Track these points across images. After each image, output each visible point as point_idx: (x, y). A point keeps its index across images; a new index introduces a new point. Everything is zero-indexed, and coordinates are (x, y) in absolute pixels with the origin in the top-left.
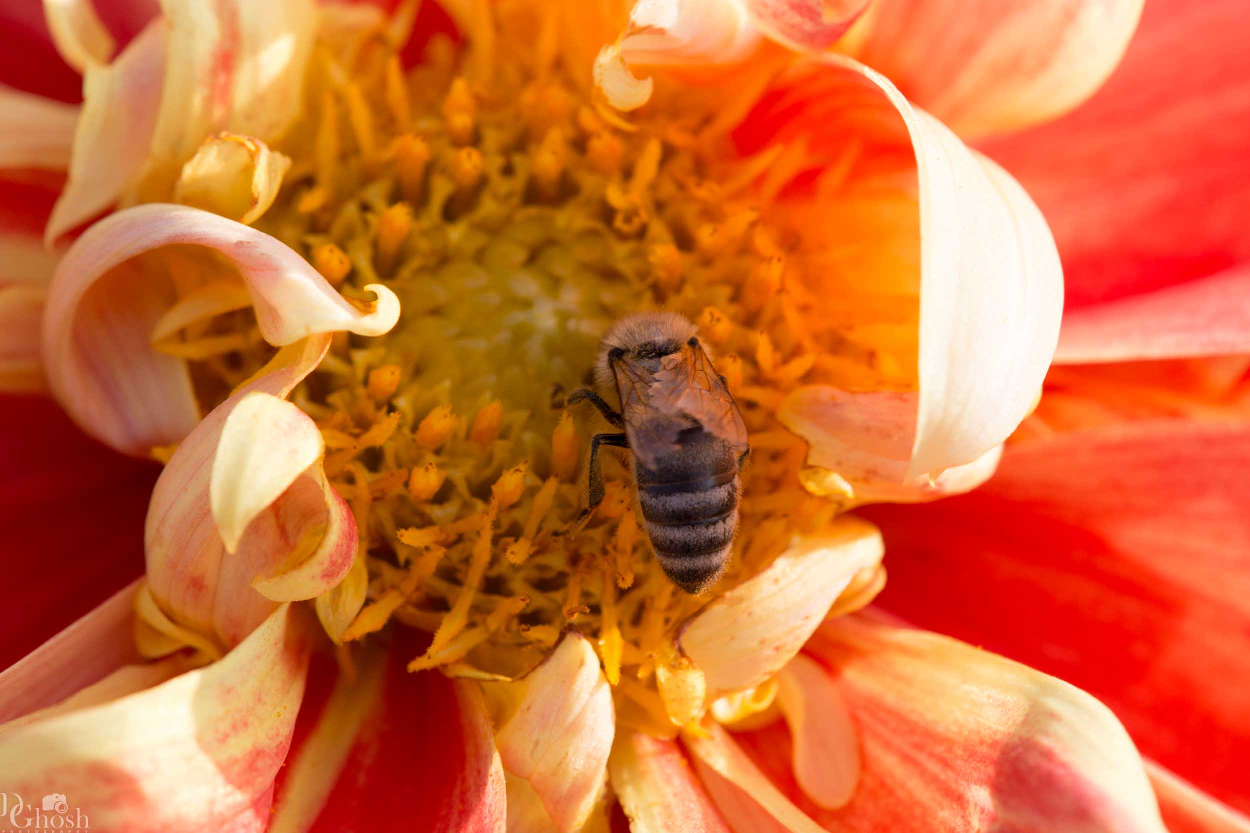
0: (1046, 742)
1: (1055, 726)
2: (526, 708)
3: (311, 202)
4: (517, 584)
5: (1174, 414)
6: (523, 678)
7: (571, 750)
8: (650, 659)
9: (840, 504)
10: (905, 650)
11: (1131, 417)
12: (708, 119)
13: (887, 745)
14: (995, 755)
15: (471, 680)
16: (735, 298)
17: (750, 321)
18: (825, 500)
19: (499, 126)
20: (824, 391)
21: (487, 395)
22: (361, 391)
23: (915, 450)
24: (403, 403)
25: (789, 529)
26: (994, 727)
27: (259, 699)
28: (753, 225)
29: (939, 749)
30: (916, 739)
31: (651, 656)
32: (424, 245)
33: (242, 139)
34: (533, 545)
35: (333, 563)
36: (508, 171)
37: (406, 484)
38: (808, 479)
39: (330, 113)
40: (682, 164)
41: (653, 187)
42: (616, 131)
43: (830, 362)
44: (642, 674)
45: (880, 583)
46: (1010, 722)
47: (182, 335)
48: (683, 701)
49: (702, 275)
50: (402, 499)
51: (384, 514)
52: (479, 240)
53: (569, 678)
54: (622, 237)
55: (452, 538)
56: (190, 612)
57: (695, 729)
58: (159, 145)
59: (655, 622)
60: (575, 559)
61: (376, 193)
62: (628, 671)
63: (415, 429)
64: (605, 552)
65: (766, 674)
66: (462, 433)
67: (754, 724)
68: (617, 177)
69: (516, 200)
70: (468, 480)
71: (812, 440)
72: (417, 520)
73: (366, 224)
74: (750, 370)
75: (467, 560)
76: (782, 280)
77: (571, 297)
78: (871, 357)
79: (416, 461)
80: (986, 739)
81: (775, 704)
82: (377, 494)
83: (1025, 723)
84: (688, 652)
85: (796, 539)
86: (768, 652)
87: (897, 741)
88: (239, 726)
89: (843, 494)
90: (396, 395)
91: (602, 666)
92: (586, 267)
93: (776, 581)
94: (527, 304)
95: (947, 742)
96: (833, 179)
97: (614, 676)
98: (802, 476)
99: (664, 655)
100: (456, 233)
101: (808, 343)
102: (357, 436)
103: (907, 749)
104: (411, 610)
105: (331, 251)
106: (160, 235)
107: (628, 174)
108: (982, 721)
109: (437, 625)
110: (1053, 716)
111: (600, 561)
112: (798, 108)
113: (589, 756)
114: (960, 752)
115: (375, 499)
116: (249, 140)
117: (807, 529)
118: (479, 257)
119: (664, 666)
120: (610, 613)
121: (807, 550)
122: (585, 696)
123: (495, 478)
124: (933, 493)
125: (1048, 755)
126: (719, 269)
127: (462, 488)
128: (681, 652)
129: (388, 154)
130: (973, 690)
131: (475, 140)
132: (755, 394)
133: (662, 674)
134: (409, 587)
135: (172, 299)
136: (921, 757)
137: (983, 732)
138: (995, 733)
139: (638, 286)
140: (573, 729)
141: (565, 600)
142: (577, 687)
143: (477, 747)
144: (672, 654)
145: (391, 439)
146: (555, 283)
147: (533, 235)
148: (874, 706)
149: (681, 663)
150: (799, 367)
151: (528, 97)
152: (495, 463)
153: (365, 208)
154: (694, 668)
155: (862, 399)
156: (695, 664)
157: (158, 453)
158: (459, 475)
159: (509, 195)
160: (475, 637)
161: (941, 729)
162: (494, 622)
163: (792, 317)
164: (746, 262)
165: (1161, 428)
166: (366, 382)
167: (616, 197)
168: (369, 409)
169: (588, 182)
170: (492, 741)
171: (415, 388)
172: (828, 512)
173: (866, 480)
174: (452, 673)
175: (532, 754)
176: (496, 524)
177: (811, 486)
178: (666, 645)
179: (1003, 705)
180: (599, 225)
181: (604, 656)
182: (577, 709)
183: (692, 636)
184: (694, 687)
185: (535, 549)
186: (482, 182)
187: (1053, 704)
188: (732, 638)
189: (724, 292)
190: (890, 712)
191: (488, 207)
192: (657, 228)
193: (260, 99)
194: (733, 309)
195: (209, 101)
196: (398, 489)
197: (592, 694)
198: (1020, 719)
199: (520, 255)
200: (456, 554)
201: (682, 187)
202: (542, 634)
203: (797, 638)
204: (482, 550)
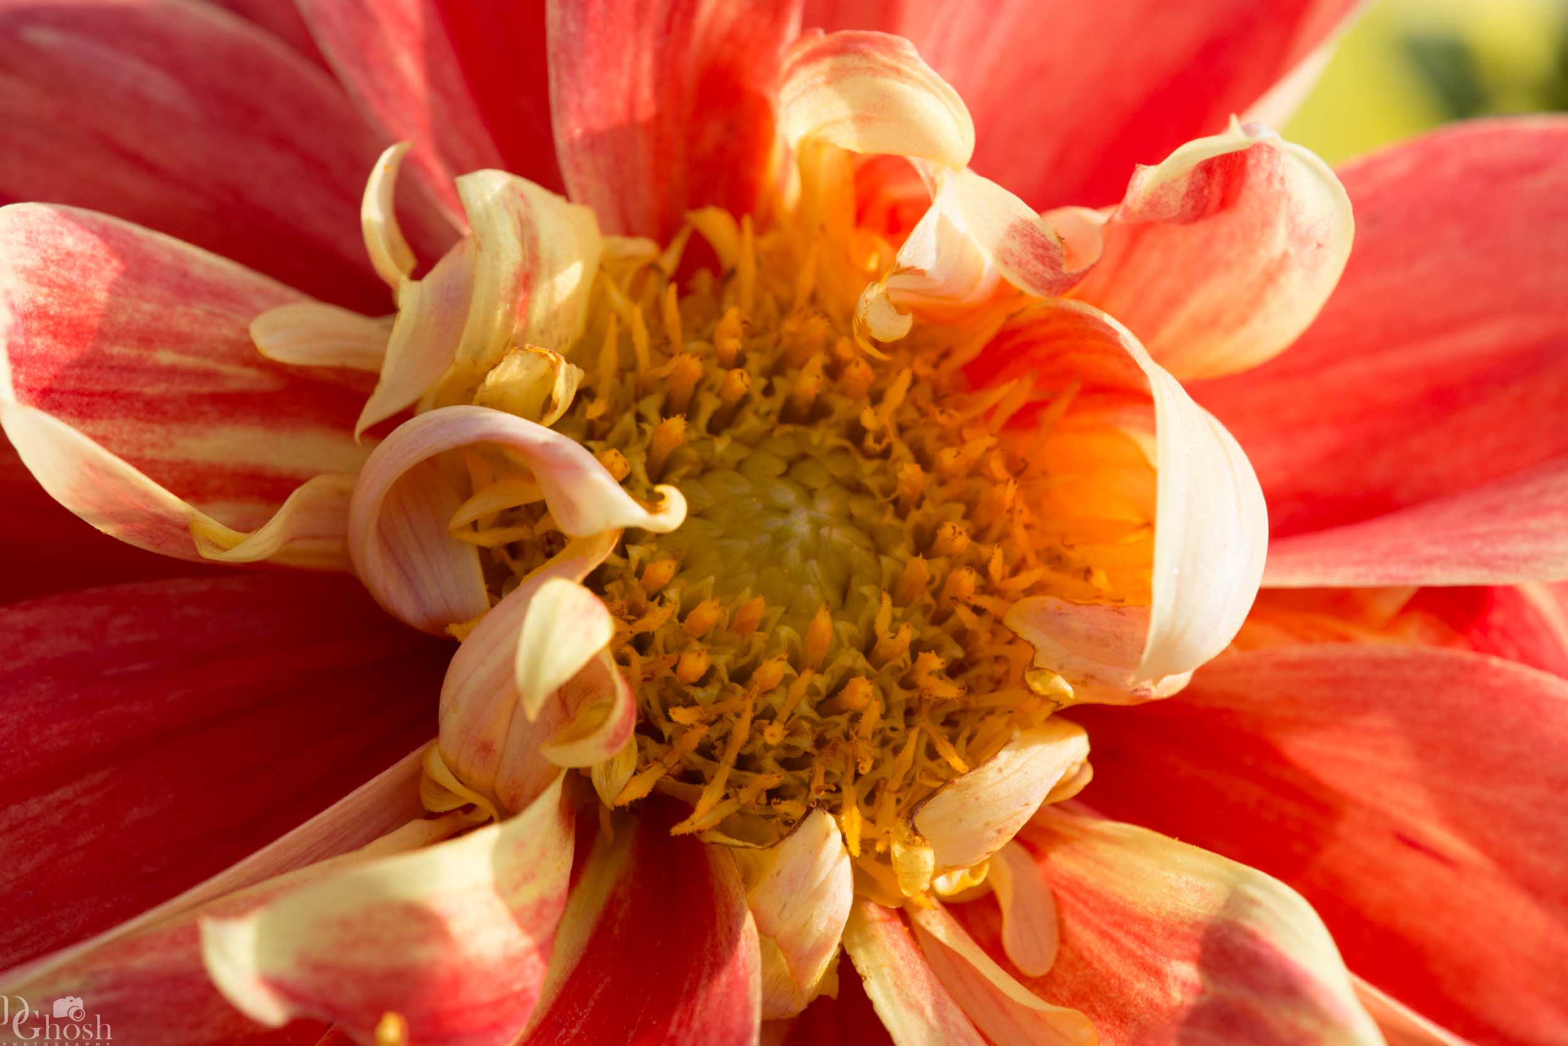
0: (1249, 924)
1: (1255, 911)
2: (775, 874)
3: (595, 410)
4: (768, 762)
5: (1344, 639)
6: (772, 846)
7: (815, 913)
8: (887, 835)
9: (1058, 704)
10: (1106, 838)
11: (1306, 640)
12: (946, 355)
13: (1086, 923)
14: (1199, 935)
15: (724, 845)
16: (967, 516)
17: (978, 536)
18: (1045, 699)
19: (761, 350)
20: (1051, 602)
21: (748, 591)
22: (635, 582)
23: (1145, 656)
24: (672, 594)
25: (1009, 725)
26: (1193, 909)
27: (543, 854)
28: (989, 450)
29: (1136, 928)
30: (1116, 917)
31: (888, 832)
32: (692, 453)
33: (545, 351)
34: (785, 729)
35: (616, 735)
36: (768, 391)
37: (674, 669)
38: (1034, 680)
39: (612, 331)
40: (924, 392)
41: (899, 411)
42: (870, 360)
43: (1053, 577)
44: (880, 848)
45: (1088, 776)
46: (1210, 906)
47: (475, 525)
48: (914, 875)
49: (940, 493)
50: (668, 680)
51: (652, 693)
52: (742, 453)
53: (815, 850)
54: (869, 455)
55: (713, 718)
56: (478, 774)
57: (920, 899)
58: (461, 354)
59: (888, 803)
60: (820, 742)
61: (650, 406)
62: (867, 845)
63: (682, 617)
64: (847, 737)
65: (988, 853)
66: (725, 625)
67: (967, 898)
68: (866, 401)
69: (773, 418)
70: (727, 666)
71: (1038, 645)
72: (680, 700)
73: (642, 433)
74: (981, 582)
75: (725, 739)
76: (1014, 500)
77: (825, 507)
78: (1088, 573)
79: (682, 648)
80: (1186, 920)
81: (986, 880)
82: (648, 676)
83: (1226, 907)
84: (920, 831)
85: (1017, 734)
86: (991, 834)
87: (1095, 919)
88: (529, 877)
89: (1064, 695)
90: (666, 587)
91: (844, 840)
92: (835, 481)
93: (1000, 770)
94: (786, 511)
95: (1146, 922)
96: (1055, 411)
97: (856, 850)
98: (1029, 677)
99: (899, 832)
100: (721, 445)
101: (1031, 559)
102: (630, 622)
103: (1104, 926)
104: (671, 780)
105: (616, 455)
106: (471, 433)
107: (876, 398)
108: (1180, 904)
109: (699, 796)
110: (1253, 902)
111: (843, 746)
112: (1028, 346)
113: (830, 919)
114: (1159, 931)
115: (645, 680)
116: (550, 352)
117: (1026, 725)
118: (739, 466)
119: (898, 843)
120: (850, 793)
121: (1025, 745)
122: (829, 865)
123: (755, 665)
124: (1141, 697)
125: (1252, 936)
126: (955, 487)
127: (724, 674)
128: (915, 831)
129: (665, 371)
130: (1172, 877)
131: (740, 361)
132: (984, 601)
133: (897, 850)
134: (671, 760)
135: (466, 493)
136: (1119, 935)
137: (1182, 914)
138: (1195, 915)
139: (881, 499)
140: (818, 894)
141: (811, 779)
142: (822, 857)
143: (728, 907)
144: (907, 832)
145: (662, 626)
146: (810, 494)
147: (789, 449)
148: (1075, 887)
149: (914, 841)
150: (1025, 580)
151: (790, 325)
152: (753, 652)
153: (640, 418)
154: (926, 845)
155: (1085, 611)
156: (928, 842)
157: (454, 629)
158: (723, 661)
159: (768, 414)
160: (729, 808)
161: (1139, 910)
162: (745, 796)
163: (1019, 533)
164: (977, 483)
165: (1334, 650)
166: (639, 573)
167: (869, 419)
168: (643, 601)
169: (841, 406)
170: (745, 903)
171: (682, 581)
172: (1048, 710)
173: (1084, 684)
174: (707, 838)
175: (780, 915)
176: (755, 706)
177: (1037, 686)
178: (901, 823)
179: (1202, 890)
180: (847, 444)
181: (845, 830)
182: (822, 876)
183: (926, 816)
184: (925, 862)
185: (786, 732)
186: (745, 400)
187: (1252, 891)
188: (960, 820)
189: (960, 509)
190: (1090, 892)
191: (750, 423)
192: (901, 449)
193: (553, 316)
194: (967, 524)
195: (510, 316)
196: (667, 672)
197: (836, 864)
198: (1221, 904)
199: (780, 468)
200: (715, 733)
201: (923, 413)
202: (790, 808)
203: (1018, 822)
204: (742, 729)
